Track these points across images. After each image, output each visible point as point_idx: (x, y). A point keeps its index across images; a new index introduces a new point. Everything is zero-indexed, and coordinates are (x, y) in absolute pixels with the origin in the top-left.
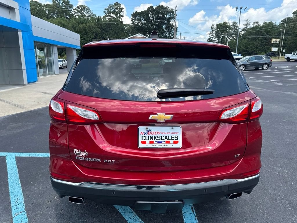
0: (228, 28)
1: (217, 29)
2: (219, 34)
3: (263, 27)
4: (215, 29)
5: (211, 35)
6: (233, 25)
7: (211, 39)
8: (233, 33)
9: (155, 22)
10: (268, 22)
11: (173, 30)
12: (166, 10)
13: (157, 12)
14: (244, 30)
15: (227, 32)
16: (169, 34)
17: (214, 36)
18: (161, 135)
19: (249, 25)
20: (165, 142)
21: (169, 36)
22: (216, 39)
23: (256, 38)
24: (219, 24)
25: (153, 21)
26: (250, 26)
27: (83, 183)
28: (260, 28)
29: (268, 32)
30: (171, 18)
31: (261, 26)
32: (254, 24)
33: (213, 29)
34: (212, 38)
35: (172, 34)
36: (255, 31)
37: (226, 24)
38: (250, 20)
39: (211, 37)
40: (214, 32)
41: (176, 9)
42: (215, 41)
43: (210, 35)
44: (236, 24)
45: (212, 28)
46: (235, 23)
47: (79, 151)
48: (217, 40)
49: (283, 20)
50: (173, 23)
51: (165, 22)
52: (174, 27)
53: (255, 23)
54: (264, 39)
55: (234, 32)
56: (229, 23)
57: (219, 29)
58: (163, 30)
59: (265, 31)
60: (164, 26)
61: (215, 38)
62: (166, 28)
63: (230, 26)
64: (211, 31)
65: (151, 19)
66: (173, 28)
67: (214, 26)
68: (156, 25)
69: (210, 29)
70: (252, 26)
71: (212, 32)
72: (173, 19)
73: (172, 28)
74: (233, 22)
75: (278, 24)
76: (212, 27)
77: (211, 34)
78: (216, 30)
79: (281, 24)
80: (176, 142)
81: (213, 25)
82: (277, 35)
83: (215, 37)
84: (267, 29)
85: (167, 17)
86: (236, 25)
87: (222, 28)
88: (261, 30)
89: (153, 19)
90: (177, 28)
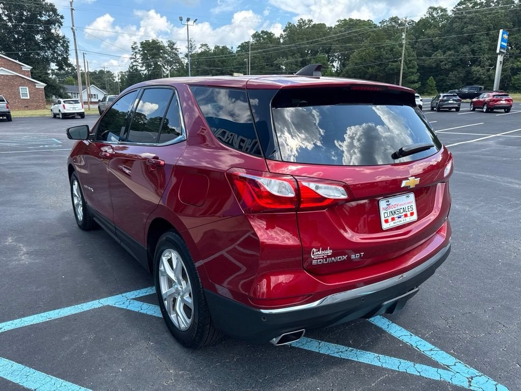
0: (161, 51)
1: (143, 50)
2: (148, 59)
3: (215, 53)
4: (139, 50)
5: (135, 61)
6: (169, 46)
7: (135, 67)
8: (171, 60)
9: (15, 26)
10: (221, 46)
11: (59, 45)
12: (38, 4)
13: (19, 5)
14: (187, 56)
15: (161, 57)
16: (52, 54)
17: (139, 63)
18: (399, 208)
19: (195, 48)
20: (403, 217)
21: (52, 58)
22: (144, 68)
23: (207, 70)
24: (144, 42)
25: (10, 24)
26: (195, 50)
27: (325, 299)
28: (211, 54)
29: (223, 62)
30: (50, 23)
31: (212, 51)
32: (201, 47)
33: (137, 50)
34: (136, 65)
35: (59, 53)
36: (205, 59)
37: (157, 43)
38: (194, 41)
39: (134, 64)
40: (138, 56)
41: (71, 6)
42: (143, 72)
43: (132, 60)
44: (174, 44)
45: (133, 49)
46: (171, 43)
47: (319, 251)
48: (146, 71)
49: (240, 45)
50: (58, 32)
51: (40, 28)
52: (61, 39)
53: (202, 45)
54: (219, 72)
55: (171, 58)
56: (162, 42)
57: (147, 51)
58: (37, 44)
59: (219, 61)
60: (38, 37)
61: (142, 67)
62: (44, 41)
63: (164, 47)
64: (133, 53)
65: (5, 18)
66: (60, 43)
67: (136, 45)
68: (18, 33)
69: (131, 49)
70: (199, 51)
71: (135, 56)
72: (57, 24)
73: (57, 42)
74: (169, 41)
75: (235, 50)
76: (134, 47)
77: (134, 59)
78: (142, 53)
79: (239, 51)
80: (412, 214)
81: (135, 43)
82: (237, 68)
83: (141, 65)
84: (222, 57)
85: (43, 18)
86: (174, 47)
87: (151, 50)
88: (213, 58)
89: (10, 20)
90: (68, 42)
